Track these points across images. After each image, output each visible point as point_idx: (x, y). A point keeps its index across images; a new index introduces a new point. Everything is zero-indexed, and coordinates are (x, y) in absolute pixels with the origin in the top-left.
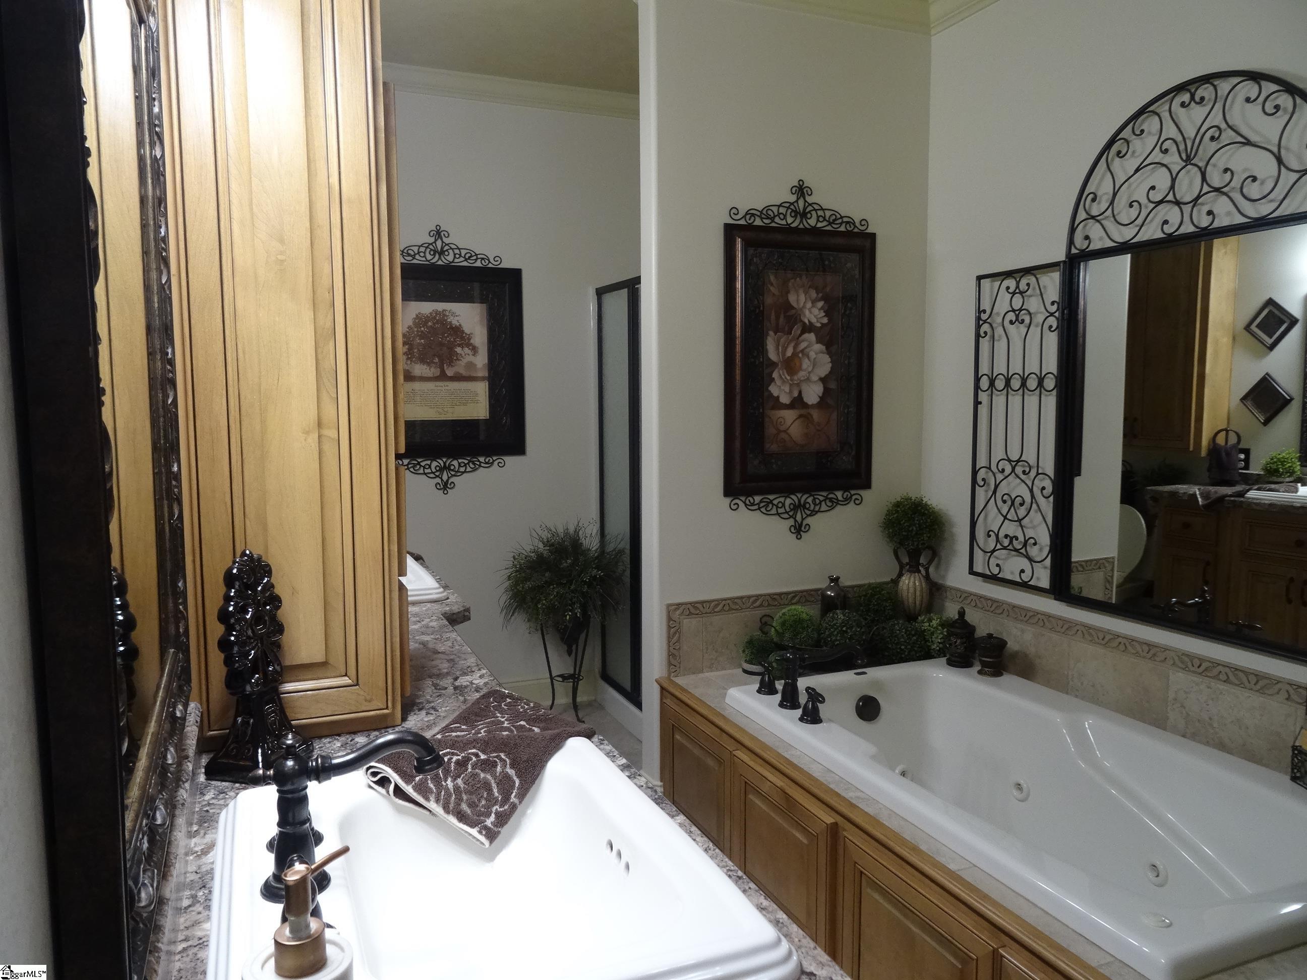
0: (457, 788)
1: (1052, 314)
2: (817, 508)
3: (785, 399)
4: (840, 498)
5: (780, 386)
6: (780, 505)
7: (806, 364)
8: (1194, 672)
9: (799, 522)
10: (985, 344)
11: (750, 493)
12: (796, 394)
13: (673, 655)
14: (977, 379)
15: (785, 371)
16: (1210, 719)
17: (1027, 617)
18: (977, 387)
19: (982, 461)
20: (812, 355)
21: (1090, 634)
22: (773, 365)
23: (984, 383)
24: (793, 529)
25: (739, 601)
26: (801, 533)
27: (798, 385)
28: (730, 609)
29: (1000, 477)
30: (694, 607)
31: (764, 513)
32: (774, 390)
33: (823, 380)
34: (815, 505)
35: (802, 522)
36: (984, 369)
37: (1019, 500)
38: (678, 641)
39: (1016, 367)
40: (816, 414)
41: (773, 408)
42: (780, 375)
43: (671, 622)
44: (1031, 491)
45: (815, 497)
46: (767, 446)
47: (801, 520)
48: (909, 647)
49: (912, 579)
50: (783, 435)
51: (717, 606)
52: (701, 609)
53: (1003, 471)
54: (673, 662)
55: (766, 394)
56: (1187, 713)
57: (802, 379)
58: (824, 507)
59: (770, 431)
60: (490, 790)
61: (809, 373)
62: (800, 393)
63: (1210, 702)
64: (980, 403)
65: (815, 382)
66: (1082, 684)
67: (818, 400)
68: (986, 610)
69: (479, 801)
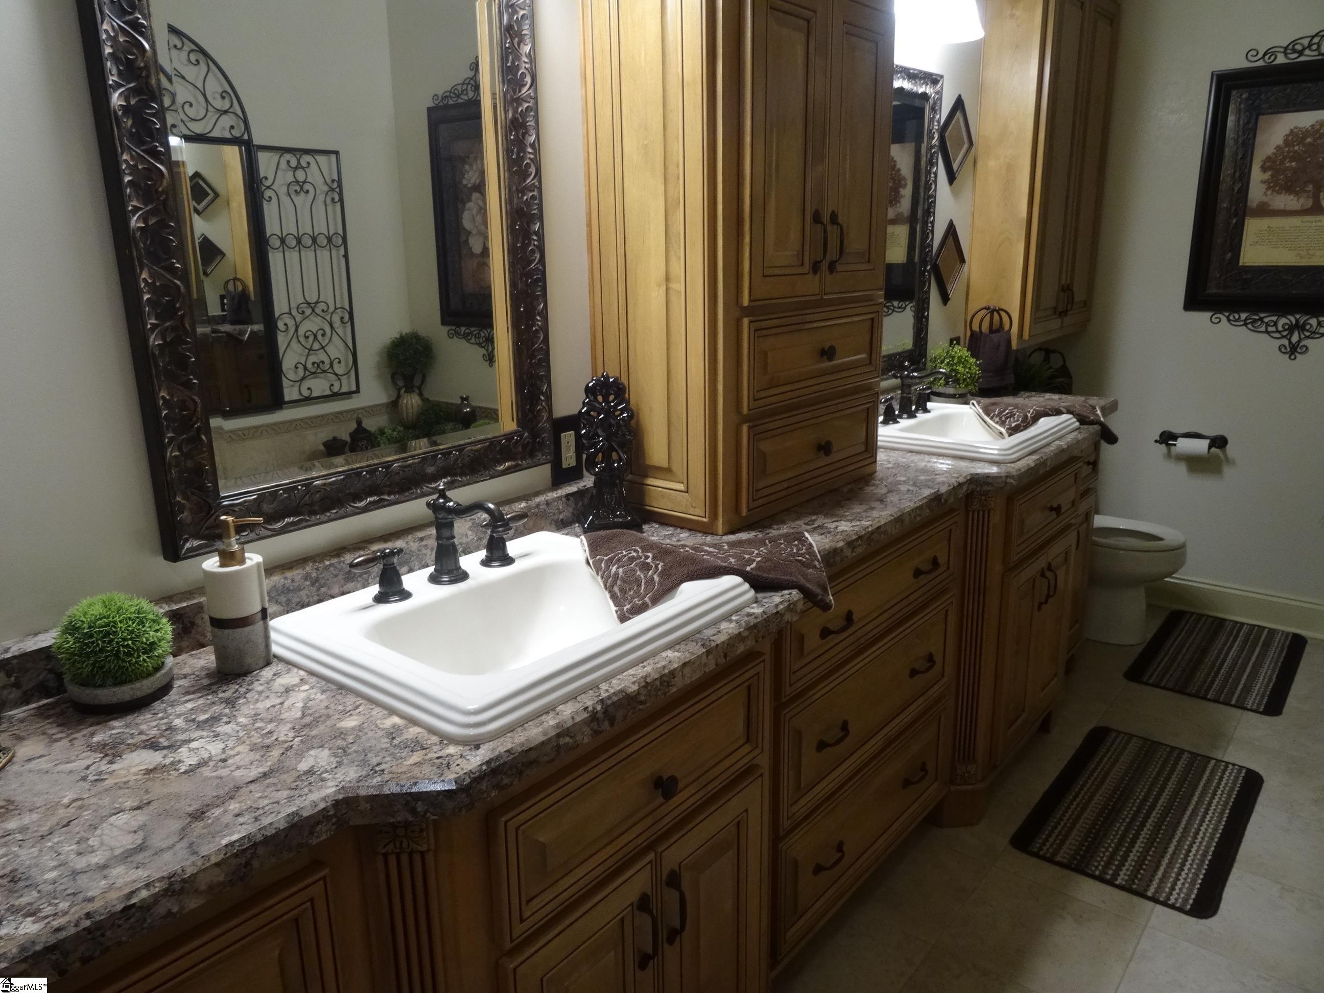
0: (616, 574)
1: (268, 187)
60: (639, 586)
69: (630, 589)
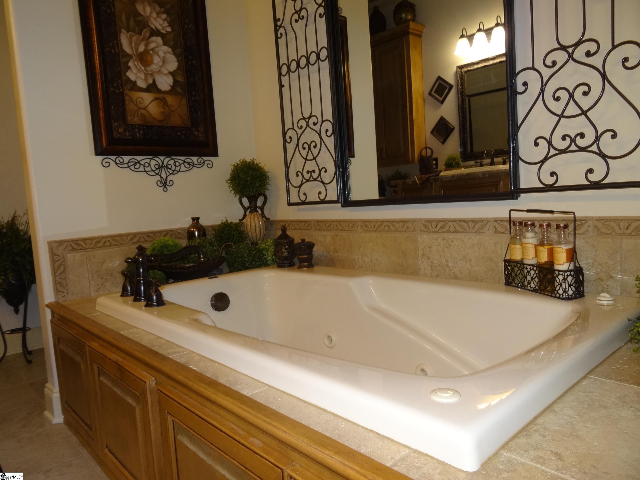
1: (320, 5)
2: (178, 169)
3: (141, 84)
4: (196, 162)
5: (136, 74)
6: (146, 165)
7: (156, 60)
8: (433, 232)
9: (165, 179)
10: (282, 42)
11: (119, 154)
12: (151, 82)
13: (61, 284)
14: (280, 68)
15: (139, 63)
16: (447, 261)
17: (327, 226)
18: (280, 74)
19: (288, 125)
20: (161, 54)
21: (366, 226)
22: (129, 57)
23: (284, 70)
24: (159, 183)
25: (118, 239)
26: (167, 186)
27: (152, 74)
28: (111, 245)
29: (300, 132)
30: (76, 244)
31: (133, 170)
32: (131, 75)
33: (172, 74)
34: (176, 166)
35: (166, 179)
36: (283, 60)
37: (313, 144)
38: (64, 271)
39: (302, 52)
40: (170, 99)
41: (131, 90)
42: (135, 65)
43: (56, 257)
44: (320, 135)
45: (176, 160)
46: (129, 118)
47: (166, 177)
48: (251, 258)
49: (253, 217)
50: (143, 112)
51: (98, 242)
52: (84, 245)
53: (301, 127)
54: (60, 289)
55: (124, 78)
56: (432, 262)
57: (155, 70)
58: (183, 168)
59: (130, 107)
61: (160, 67)
62: (154, 81)
63: (445, 250)
64: (283, 86)
65: (165, 74)
66: (364, 262)
67: (170, 88)
68: (301, 230)
